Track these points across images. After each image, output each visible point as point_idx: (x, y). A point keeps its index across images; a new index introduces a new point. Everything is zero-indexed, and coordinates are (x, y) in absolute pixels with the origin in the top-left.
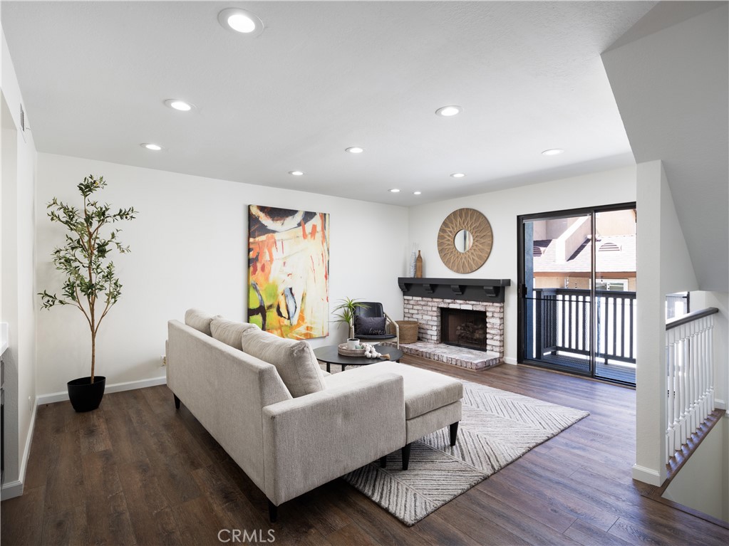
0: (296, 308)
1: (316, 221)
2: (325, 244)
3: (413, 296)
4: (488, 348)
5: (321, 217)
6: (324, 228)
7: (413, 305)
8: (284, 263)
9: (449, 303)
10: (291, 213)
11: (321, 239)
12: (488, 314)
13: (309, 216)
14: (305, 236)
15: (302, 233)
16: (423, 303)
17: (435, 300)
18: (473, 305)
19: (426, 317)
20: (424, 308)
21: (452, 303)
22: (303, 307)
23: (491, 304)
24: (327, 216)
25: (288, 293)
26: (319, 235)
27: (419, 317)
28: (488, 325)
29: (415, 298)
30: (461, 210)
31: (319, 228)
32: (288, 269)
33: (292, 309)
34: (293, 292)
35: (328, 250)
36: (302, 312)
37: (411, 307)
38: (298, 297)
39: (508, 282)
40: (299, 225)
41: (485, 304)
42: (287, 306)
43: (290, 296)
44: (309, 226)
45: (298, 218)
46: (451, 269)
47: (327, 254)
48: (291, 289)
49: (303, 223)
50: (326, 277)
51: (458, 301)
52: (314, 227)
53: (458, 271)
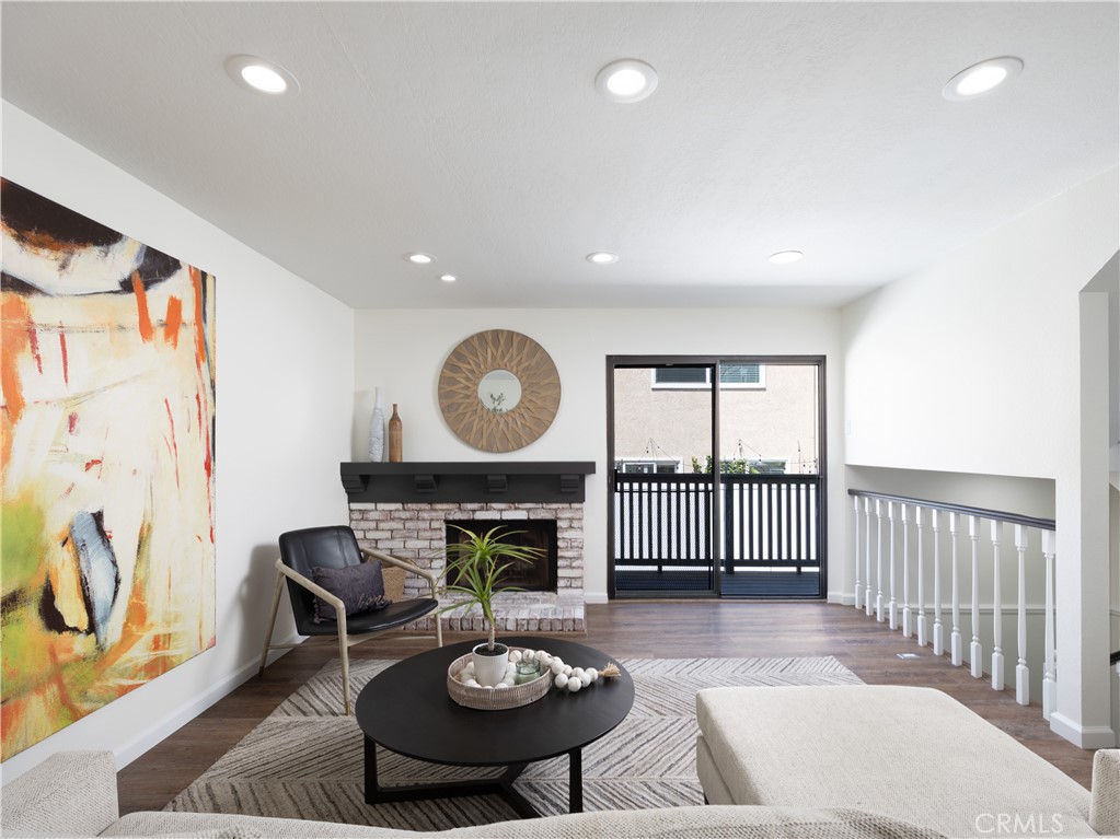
0: (117, 581)
1: (178, 286)
2: (204, 366)
3: (376, 501)
4: (561, 583)
5: (194, 278)
6: (201, 315)
7: (377, 521)
8: (72, 420)
9: (474, 511)
10: (104, 237)
11: (193, 348)
12: (559, 524)
13: (157, 266)
14: (146, 329)
15: (137, 318)
16: (404, 515)
17: (439, 506)
18: (528, 510)
19: (412, 544)
20: (409, 525)
21: (482, 509)
22: (141, 575)
23: (567, 505)
24: (209, 282)
25: (88, 534)
26: (187, 335)
27: (397, 544)
28: (560, 543)
29: (381, 506)
30: (496, 333)
31: (188, 313)
32: (85, 444)
33: (101, 590)
34: (107, 525)
35: (213, 387)
36: (138, 591)
37: (373, 525)
38: (124, 544)
39: (590, 467)
40: (127, 286)
41: (554, 506)
42: (84, 585)
43: (94, 544)
44: (159, 297)
45: (123, 261)
46: (468, 443)
47: (210, 398)
48: (98, 517)
49: (138, 282)
50: (208, 467)
51: (495, 505)
52: (175, 306)
53: (489, 449)
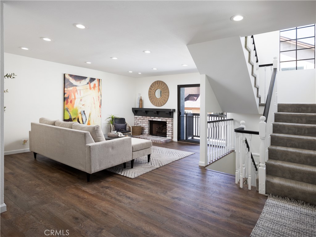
0: (86, 119)
1: (96, 82)
2: (99, 92)
3: (138, 116)
4: (167, 135)
5: (98, 80)
6: (99, 85)
7: (138, 119)
8: (81, 100)
9: (153, 119)
10: (85, 78)
11: (98, 90)
12: (167, 122)
13: (92, 80)
14: (90, 88)
15: (89, 87)
16: (142, 119)
17: (147, 117)
18: (162, 119)
19: (144, 125)
20: (143, 120)
21: (154, 118)
22: (89, 120)
23: (168, 118)
24: (100, 80)
25: (83, 113)
26: (97, 88)
27: (141, 124)
28: (167, 127)
29: (139, 117)
30: (158, 81)
31: (97, 85)
32: (82, 103)
33: (84, 120)
34: (85, 112)
35: (101, 95)
36: (89, 121)
37: (138, 120)
38: (87, 115)
39: (174, 110)
40: (88, 83)
41: (166, 118)
42: (82, 119)
43: (83, 114)
44: (92, 84)
45: (87, 80)
46: (154, 105)
47: (100, 97)
48: (84, 111)
49: (89, 82)
50: (100, 107)
51: (156, 118)
52: (95, 85)
53: (156, 106)
